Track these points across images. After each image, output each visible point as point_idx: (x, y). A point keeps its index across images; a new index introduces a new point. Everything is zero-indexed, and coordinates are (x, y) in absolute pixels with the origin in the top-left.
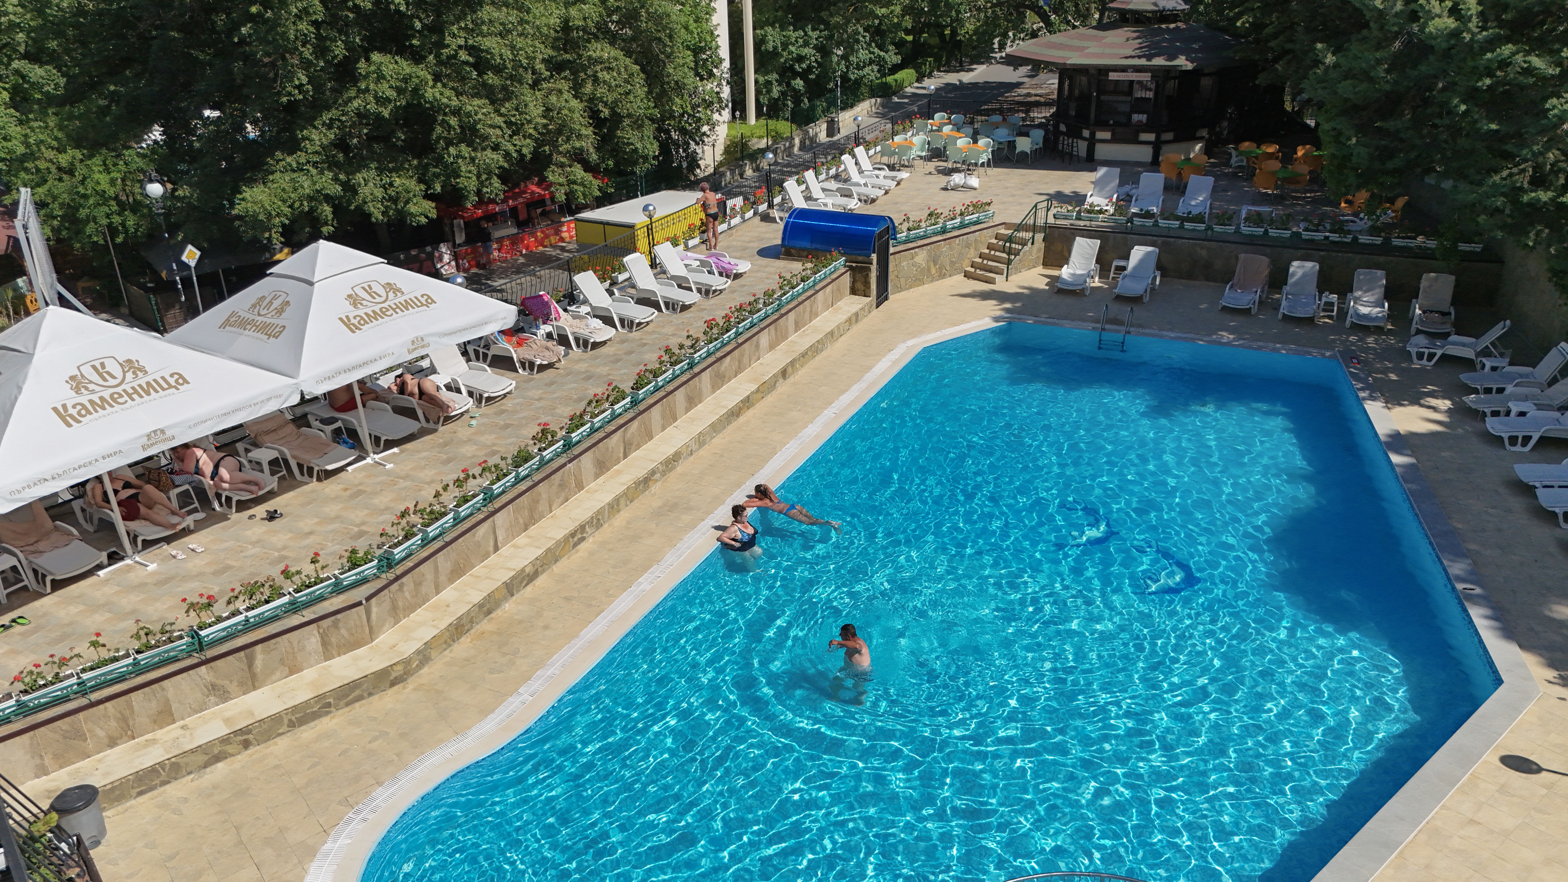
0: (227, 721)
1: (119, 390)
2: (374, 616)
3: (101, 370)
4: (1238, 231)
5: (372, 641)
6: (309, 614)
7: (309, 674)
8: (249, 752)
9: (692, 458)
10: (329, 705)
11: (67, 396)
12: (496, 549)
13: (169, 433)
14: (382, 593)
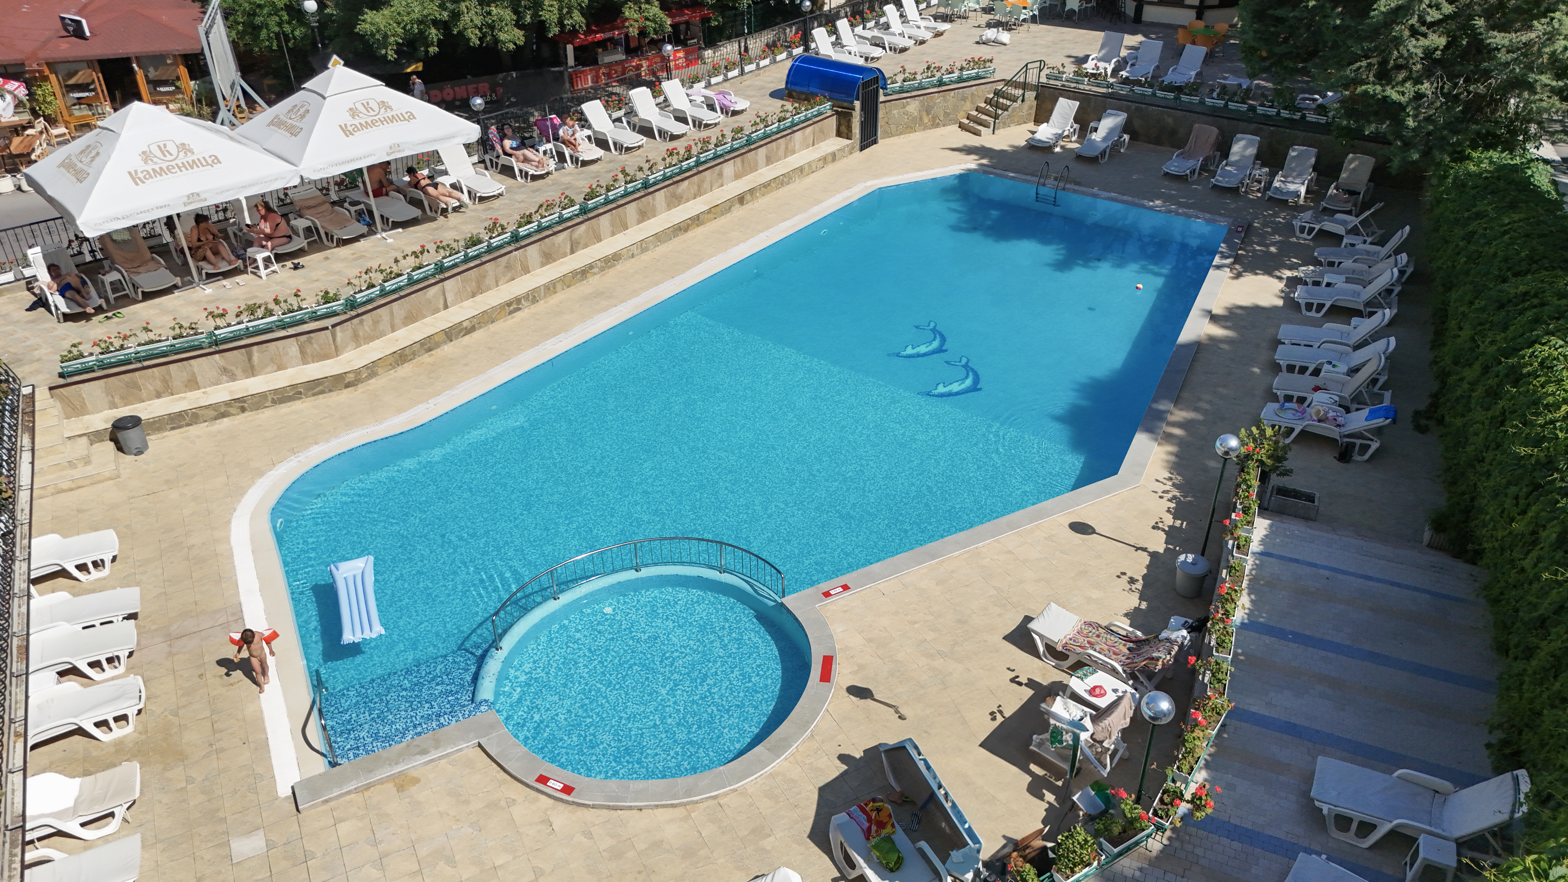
0: (231, 392)
1: (173, 163)
2: (338, 339)
3: (163, 149)
4: (1202, 102)
5: (337, 356)
6: (291, 331)
7: (290, 371)
8: (244, 415)
9: (633, 260)
10: (300, 393)
11: (139, 165)
12: (446, 307)
13: (202, 196)
14: (346, 324)
